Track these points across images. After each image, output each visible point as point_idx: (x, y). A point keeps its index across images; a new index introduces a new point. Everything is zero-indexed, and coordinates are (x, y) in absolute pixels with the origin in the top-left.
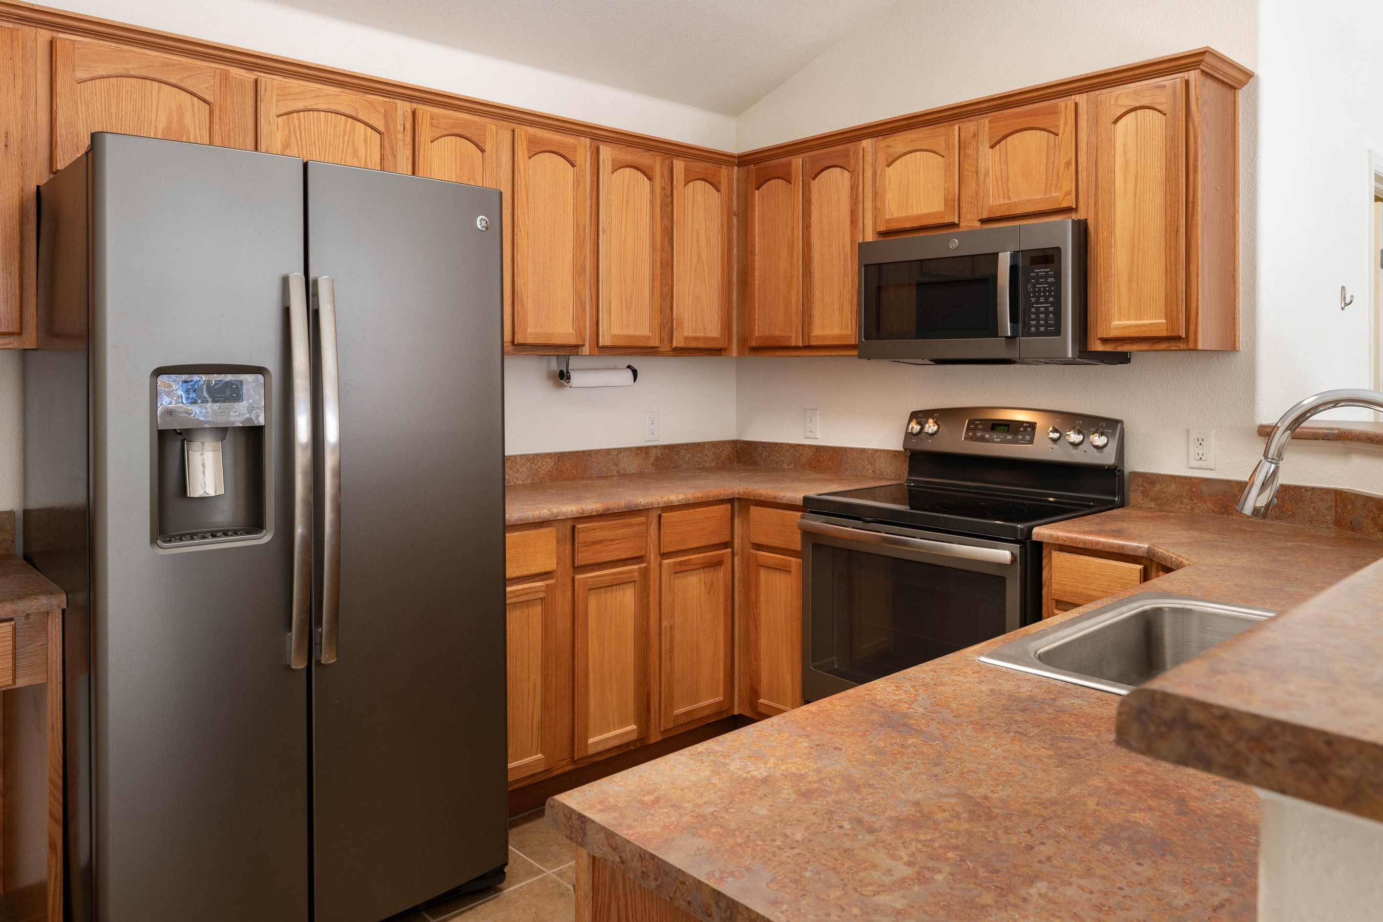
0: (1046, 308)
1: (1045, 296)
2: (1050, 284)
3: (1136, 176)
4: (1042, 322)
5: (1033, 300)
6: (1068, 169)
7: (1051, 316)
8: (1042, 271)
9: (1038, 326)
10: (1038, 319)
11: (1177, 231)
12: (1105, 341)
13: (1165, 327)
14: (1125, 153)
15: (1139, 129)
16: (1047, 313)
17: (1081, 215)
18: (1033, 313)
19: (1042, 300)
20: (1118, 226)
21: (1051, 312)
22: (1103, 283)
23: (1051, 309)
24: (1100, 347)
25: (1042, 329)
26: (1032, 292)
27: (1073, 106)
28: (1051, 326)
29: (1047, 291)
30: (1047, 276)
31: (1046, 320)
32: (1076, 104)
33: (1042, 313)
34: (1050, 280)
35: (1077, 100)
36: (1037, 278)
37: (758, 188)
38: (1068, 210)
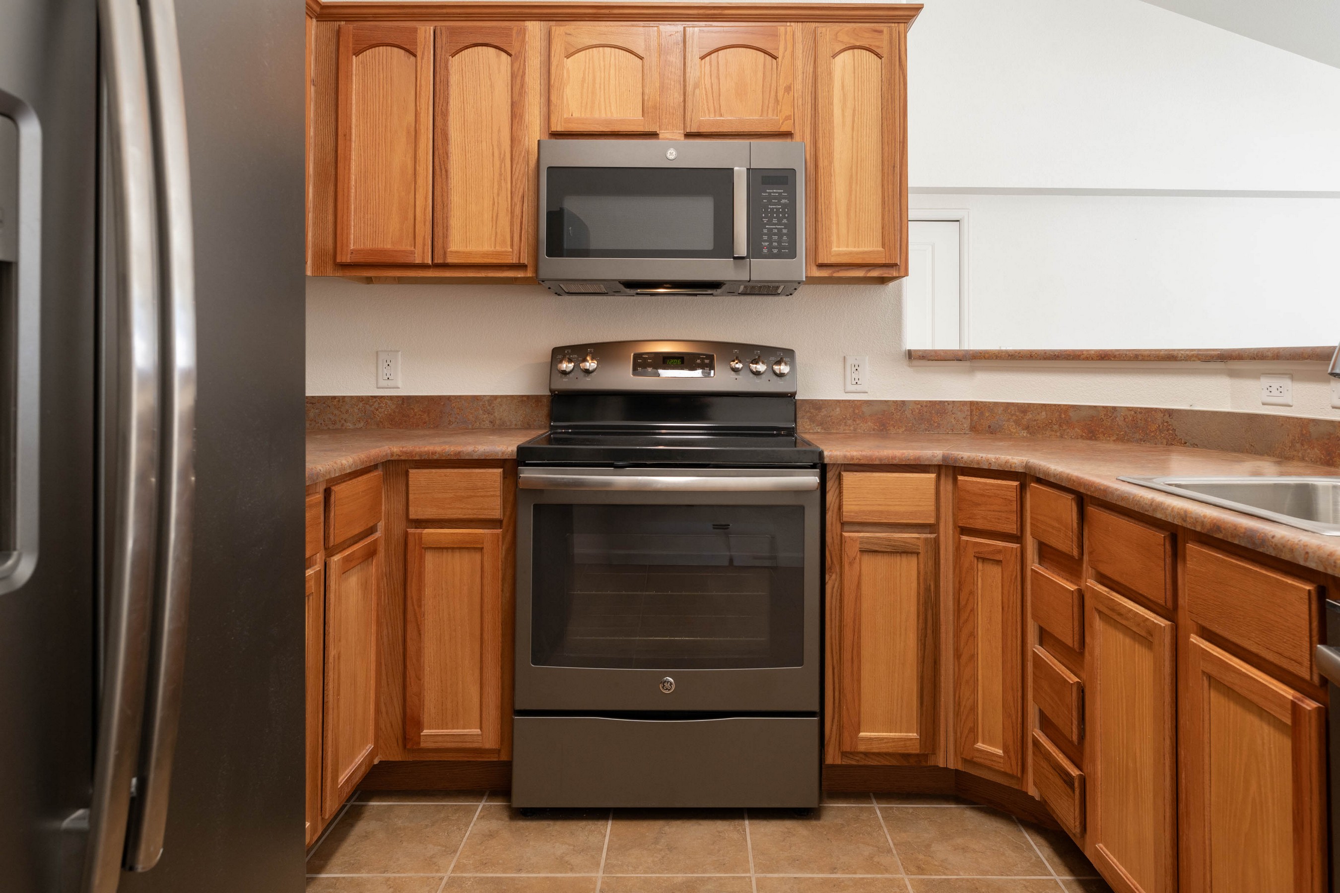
0: (780, 230)
1: (777, 217)
2: (784, 206)
3: (854, 110)
4: (775, 244)
5: (765, 220)
6: (788, 94)
7: (785, 238)
8: (775, 191)
9: (770, 248)
10: (770, 241)
11: (894, 167)
13: (882, 255)
14: (843, 87)
15: (856, 68)
16: (780, 234)
18: (765, 234)
19: (775, 221)
20: (836, 156)
21: (785, 234)
22: (823, 210)
23: (785, 231)
25: (775, 251)
26: (764, 213)
27: (790, 33)
28: (784, 248)
29: (781, 213)
30: (780, 197)
31: (779, 242)
33: (775, 234)
34: (783, 201)
35: (793, 29)
36: (770, 198)
37: (357, 54)
38: (788, 135)
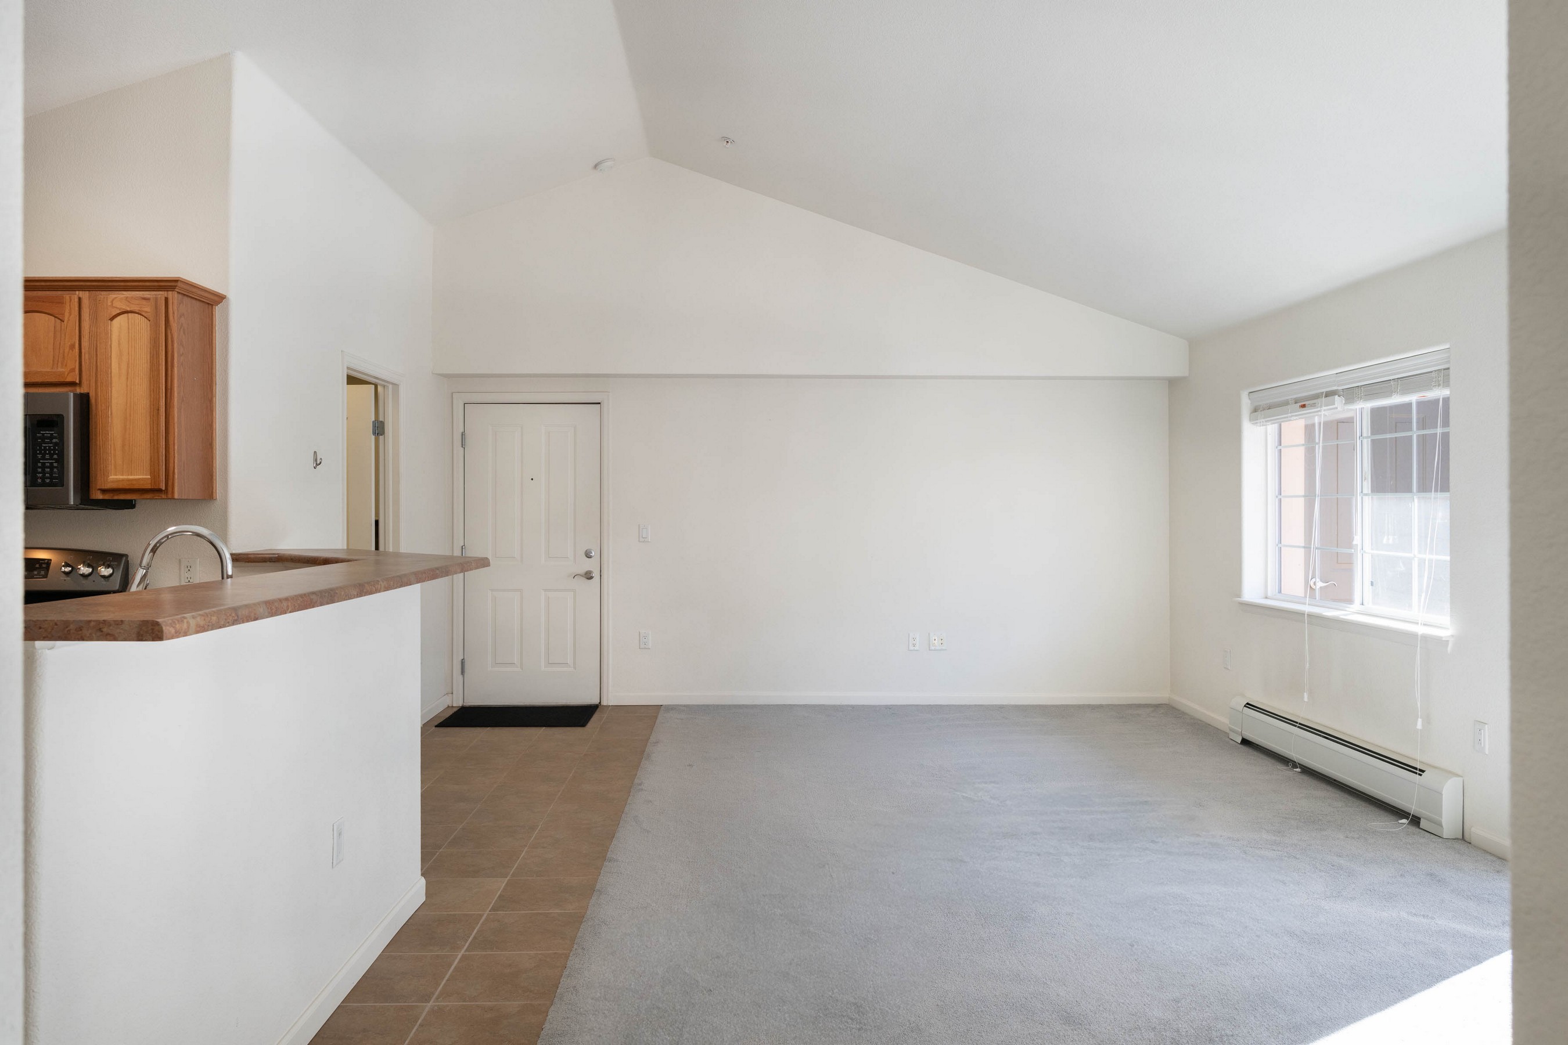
0: (51, 464)
1: (49, 453)
2: (56, 444)
3: (128, 364)
4: (47, 475)
5: (39, 456)
6: (72, 351)
7: (55, 470)
8: (47, 433)
9: (43, 478)
10: (44, 472)
11: (158, 410)
12: (104, 491)
13: (149, 481)
14: (119, 344)
15: (130, 327)
16: (52, 467)
17: (84, 390)
18: (39, 467)
19: (47, 456)
20: (114, 401)
21: (56, 467)
22: (101, 446)
23: (55, 465)
24: (100, 496)
25: (48, 481)
26: (38, 450)
27: (77, 300)
28: (56, 478)
29: (52, 450)
30: (52, 437)
31: (51, 473)
32: (80, 299)
33: (47, 467)
34: (54, 441)
35: (81, 296)
36: (43, 438)
38: (72, 384)
